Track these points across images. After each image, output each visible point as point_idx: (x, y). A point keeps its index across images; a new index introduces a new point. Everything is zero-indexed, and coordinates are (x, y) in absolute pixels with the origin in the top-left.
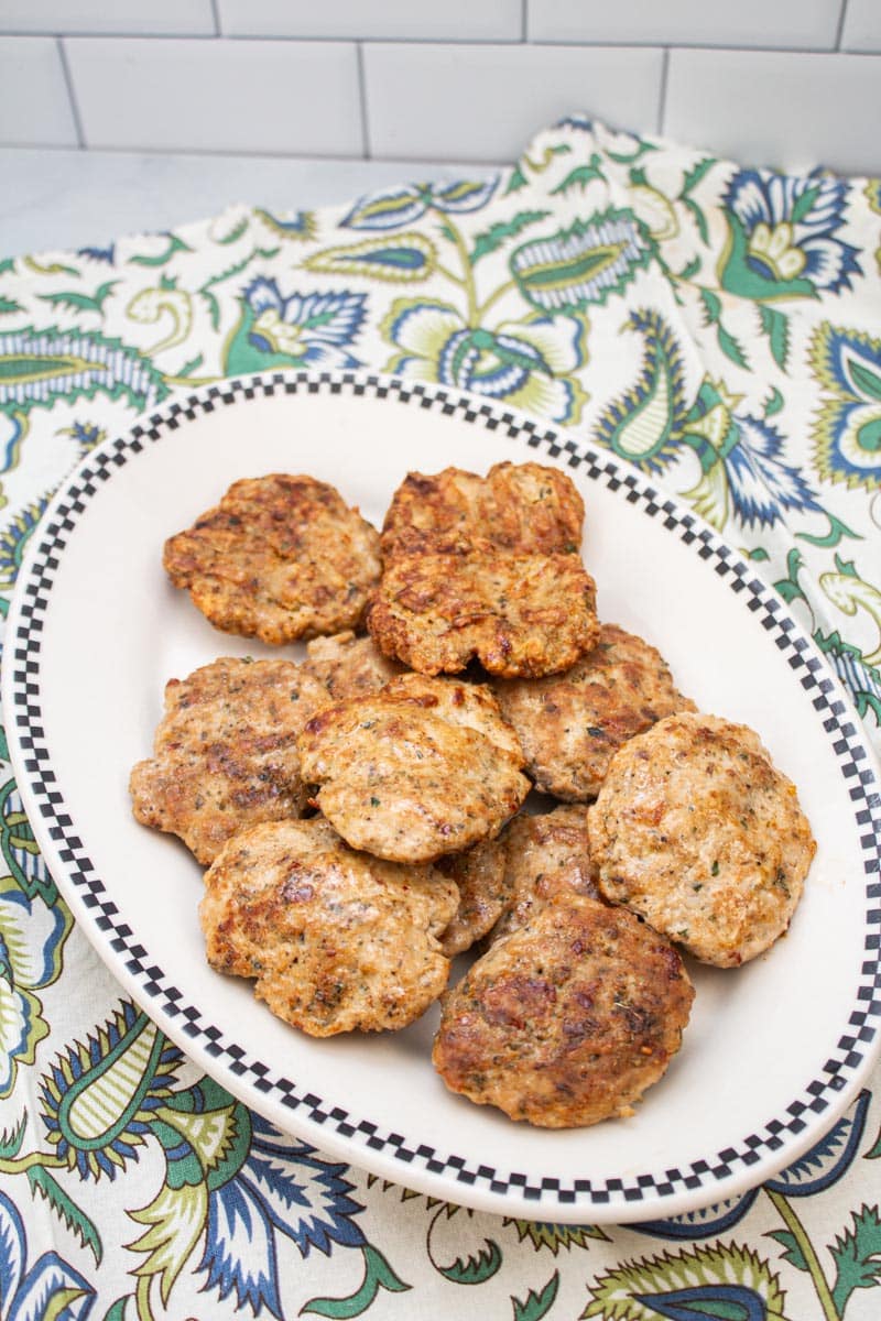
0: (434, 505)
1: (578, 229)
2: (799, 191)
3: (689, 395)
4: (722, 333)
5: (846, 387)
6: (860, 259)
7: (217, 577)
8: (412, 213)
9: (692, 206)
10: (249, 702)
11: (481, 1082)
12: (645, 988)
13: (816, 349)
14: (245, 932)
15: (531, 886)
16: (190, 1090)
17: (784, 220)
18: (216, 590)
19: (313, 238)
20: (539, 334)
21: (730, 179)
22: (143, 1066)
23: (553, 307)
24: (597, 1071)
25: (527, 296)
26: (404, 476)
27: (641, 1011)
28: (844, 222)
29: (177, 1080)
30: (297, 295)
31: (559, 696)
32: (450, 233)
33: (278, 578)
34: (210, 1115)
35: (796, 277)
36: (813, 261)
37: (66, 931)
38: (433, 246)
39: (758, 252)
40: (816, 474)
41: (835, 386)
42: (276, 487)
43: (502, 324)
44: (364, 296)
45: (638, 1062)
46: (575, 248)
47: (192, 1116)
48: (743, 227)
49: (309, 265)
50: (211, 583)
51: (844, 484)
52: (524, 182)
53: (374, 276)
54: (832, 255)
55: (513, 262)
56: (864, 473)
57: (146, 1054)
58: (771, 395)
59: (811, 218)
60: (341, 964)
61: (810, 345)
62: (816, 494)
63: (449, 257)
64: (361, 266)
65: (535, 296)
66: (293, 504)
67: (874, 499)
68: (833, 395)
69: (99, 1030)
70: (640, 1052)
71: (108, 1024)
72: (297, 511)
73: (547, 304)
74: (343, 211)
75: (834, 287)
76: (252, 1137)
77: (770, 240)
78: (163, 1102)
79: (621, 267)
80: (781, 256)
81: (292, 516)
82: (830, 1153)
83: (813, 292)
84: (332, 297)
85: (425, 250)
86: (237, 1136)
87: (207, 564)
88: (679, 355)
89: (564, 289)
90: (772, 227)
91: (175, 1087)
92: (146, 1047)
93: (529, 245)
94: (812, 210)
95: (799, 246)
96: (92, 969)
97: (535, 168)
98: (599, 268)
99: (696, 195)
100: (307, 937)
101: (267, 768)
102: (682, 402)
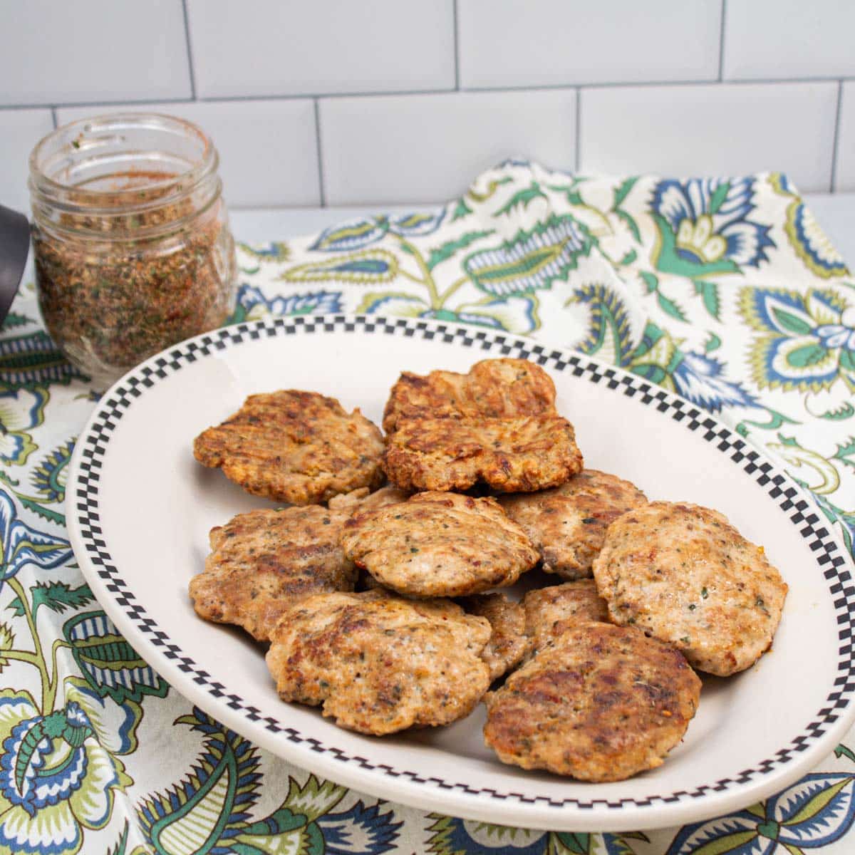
0: (428, 394)
1: (522, 238)
2: (713, 187)
3: (636, 337)
4: (661, 298)
5: (772, 327)
6: (773, 234)
7: (245, 455)
8: (371, 237)
9: (624, 216)
10: (287, 529)
11: (528, 745)
12: (658, 673)
13: (743, 301)
14: (312, 660)
15: (549, 630)
16: (265, 821)
17: (704, 213)
18: (246, 462)
19: (287, 260)
20: (498, 310)
21: (653, 187)
22: (220, 809)
23: (504, 293)
24: (626, 727)
25: (482, 288)
26: (399, 375)
27: (657, 686)
28: (753, 207)
29: (251, 816)
30: (280, 298)
31: (554, 502)
32: (408, 249)
33: (296, 455)
34: (285, 834)
35: (720, 260)
36: (733, 244)
37: (137, 720)
38: (395, 258)
39: (686, 244)
40: (756, 385)
41: (764, 327)
42: (287, 397)
43: (462, 306)
44: (339, 295)
45: (660, 722)
46: (520, 252)
47: (270, 837)
48: (670, 225)
49: (287, 277)
50: (241, 458)
51: (780, 389)
52: (469, 211)
53: (345, 280)
54: (748, 235)
55: (465, 264)
56: (797, 381)
57: (221, 801)
58: (709, 338)
59: (726, 207)
60: (398, 671)
61: (738, 299)
62: (756, 398)
63: (409, 264)
64: (332, 274)
65: (488, 286)
66: (304, 407)
67: (807, 397)
68: (763, 333)
69: (176, 787)
70: (661, 715)
71: (183, 783)
72: (307, 411)
73: (499, 291)
74: (311, 240)
75: (754, 262)
76: (325, 846)
77: (694, 233)
78: (241, 831)
79: (563, 259)
80: (705, 243)
81: (303, 415)
82: (834, 816)
83: (736, 268)
84: (310, 296)
85: (388, 260)
86: (311, 846)
87: (235, 446)
88: (624, 310)
89: (513, 281)
90: (694, 221)
91: (250, 821)
92: (220, 796)
93: (479, 253)
94: (726, 200)
95: (719, 233)
96: (164, 746)
97: (479, 198)
98: (543, 264)
99: (626, 206)
100: (367, 655)
101: (311, 567)
102: (630, 344)
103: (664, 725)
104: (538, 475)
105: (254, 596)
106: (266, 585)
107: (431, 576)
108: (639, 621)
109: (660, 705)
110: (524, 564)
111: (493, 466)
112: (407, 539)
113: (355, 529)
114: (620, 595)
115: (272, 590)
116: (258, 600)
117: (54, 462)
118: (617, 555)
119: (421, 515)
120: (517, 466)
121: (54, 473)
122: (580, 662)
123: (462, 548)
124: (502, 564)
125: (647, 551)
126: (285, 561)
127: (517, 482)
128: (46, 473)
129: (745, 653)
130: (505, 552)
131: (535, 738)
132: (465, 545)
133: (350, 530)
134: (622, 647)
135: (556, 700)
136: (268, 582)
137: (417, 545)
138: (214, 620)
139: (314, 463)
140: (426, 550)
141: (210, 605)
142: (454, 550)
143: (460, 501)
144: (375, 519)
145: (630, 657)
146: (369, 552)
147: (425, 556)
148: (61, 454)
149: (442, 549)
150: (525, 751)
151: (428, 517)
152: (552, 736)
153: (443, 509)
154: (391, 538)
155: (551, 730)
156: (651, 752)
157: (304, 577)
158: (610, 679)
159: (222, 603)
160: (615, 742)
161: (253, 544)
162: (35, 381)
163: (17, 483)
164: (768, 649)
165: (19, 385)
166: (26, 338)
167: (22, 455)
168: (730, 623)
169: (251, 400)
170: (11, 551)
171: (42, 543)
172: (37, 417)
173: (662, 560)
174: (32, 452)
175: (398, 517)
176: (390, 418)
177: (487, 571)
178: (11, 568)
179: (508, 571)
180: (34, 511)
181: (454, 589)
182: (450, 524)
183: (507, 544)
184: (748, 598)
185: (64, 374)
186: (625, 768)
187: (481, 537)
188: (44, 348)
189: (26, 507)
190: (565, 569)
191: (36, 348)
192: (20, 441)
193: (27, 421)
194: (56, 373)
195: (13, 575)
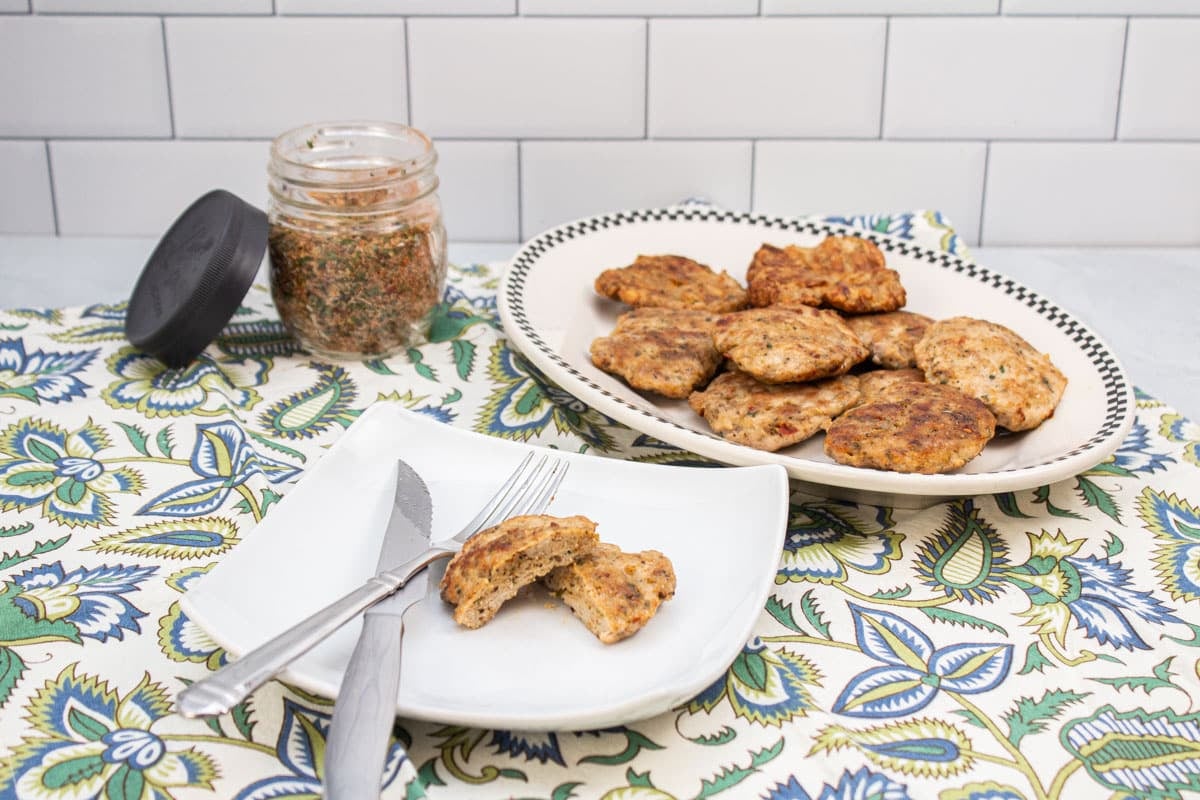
5: (1177, 536)
13: (1144, 509)
27: (960, 414)
40: (1167, 595)
41: (1167, 536)
54: (1140, 459)
58: (1108, 538)
61: (1137, 506)
62: (1172, 611)
66: (682, 265)
68: (1167, 540)
72: (684, 268)
75: (1149, 470)
81: (682, 269)
83: (1128, 473)
101: (686, 344)
103: (966, 437)
104: (871, 298)
105: (637, 354)
106: (649, 350)
107: (782, 366)
108: (950, 383)
109: (963, 425)
110: (855, 357)
111: (835, 291)
112: (765, 337)
113: (724, 328)
114: (935, 365)
115: (651, 354)
116: (640, 358)
117: (278, 410)
118: (933, 342)
119: (777, 319)
120: (855, 293)
121: (278, 418)
122: (900, 400)
123: (806, 345)
124: (838, 357)
125: (958, 339)
126: (668, 338)
127: (853, 303)
128: (271, 418)
129: (1033, 413)
130: (841, 348)
131: (864, 442)
132: (808, 343)
133: (720, 328)
134: (934, 394)
135: (880, 419)
136: (651, 349)
137: (773, 343)
138: (603, 367)
139: (690, 295)
140: (777, 346)
141: (603, 357)
142: (800, 346)
143: (808, 311)
144: (741, 320)
145: (939, 398)
146: (734, 346)
147: (778, 350)
148: (284, 404)
149: (790, 345)
150: (855, 451)
151: (781, 321)
152: (876, 440)
153: (794, 315)
154: (752, 336)
155: (876, 437)
156: (955, 455)
157: (678, 350)
158: (925, 408)
159: (612, 356)
160: (926, 444)
161: (647, 325)
162: (260, 353)
163: (245, 422)
164: (1051, 415)
165: (246, 356)
166: (252, 324)
167: (249, 404)
168: (1021, 390)
169: (640, 257)
170: (239, 465)
171: (267, 464)
172: (261, 378)
173: (968, 345)
174: (257, 402)
175: (759, 320)
176: (752, 272)
177: (825, 362)
178: (239, 478)
179: (842, 362)
180: (260, 442)
181: (799, 376)
182: (798, 327)
183: (843, 342)
184: (1036, 377)
185: (286, 348)
186: (934, 464)
187: (823, 336)
188: (268, 331)
189: (254, 438)
190: (891, 360)
191: (261, 331)
192: (246, 394)
193: (254, 381)
194: (279, 348)
195: (242, 482)
